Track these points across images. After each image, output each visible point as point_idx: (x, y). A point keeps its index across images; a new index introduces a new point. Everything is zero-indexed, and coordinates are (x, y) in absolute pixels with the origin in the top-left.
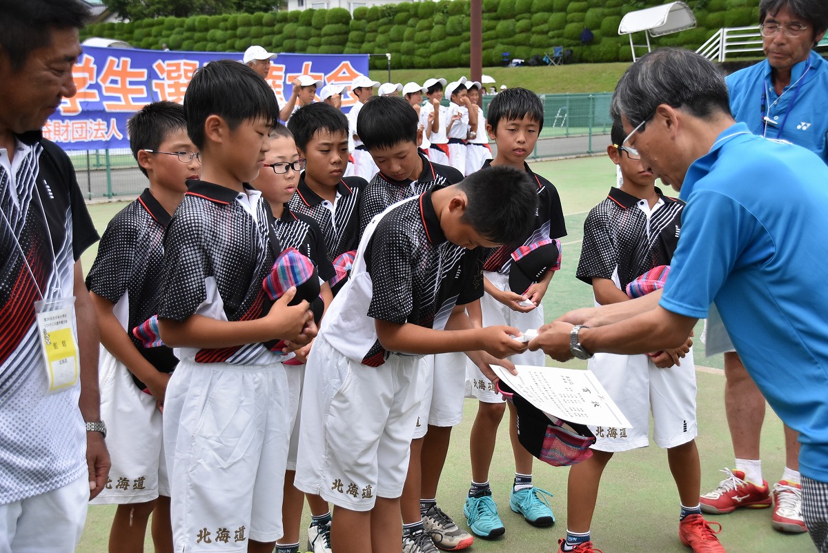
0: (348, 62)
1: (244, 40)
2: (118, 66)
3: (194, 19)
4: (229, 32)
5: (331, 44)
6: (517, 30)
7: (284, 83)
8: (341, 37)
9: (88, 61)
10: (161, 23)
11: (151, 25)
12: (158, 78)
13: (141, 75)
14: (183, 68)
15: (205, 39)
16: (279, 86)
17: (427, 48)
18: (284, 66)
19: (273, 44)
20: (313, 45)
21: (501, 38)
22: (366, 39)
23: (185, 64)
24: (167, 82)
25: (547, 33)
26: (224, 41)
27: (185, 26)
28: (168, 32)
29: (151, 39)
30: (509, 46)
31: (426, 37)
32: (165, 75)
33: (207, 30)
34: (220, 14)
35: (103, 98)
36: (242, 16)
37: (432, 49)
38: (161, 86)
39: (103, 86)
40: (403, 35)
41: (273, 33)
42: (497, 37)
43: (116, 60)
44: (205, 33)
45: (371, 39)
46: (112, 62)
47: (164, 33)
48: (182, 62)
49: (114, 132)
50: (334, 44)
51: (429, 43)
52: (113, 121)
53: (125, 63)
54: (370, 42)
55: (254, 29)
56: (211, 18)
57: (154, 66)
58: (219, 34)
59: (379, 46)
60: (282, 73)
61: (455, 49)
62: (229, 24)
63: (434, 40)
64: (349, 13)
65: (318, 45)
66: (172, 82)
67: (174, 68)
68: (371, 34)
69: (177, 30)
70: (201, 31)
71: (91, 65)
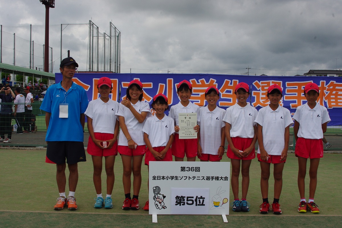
2: (231, 84)
9: (213, 81)
12: (256, 90)
24: (261, 92)
32: (260, 88)
38: (258, 94)
43: (230, 81)
48: (271, 81)
53: (235, 82)
66: (265, 92)
67: (266, 85)
71: (214, 83)
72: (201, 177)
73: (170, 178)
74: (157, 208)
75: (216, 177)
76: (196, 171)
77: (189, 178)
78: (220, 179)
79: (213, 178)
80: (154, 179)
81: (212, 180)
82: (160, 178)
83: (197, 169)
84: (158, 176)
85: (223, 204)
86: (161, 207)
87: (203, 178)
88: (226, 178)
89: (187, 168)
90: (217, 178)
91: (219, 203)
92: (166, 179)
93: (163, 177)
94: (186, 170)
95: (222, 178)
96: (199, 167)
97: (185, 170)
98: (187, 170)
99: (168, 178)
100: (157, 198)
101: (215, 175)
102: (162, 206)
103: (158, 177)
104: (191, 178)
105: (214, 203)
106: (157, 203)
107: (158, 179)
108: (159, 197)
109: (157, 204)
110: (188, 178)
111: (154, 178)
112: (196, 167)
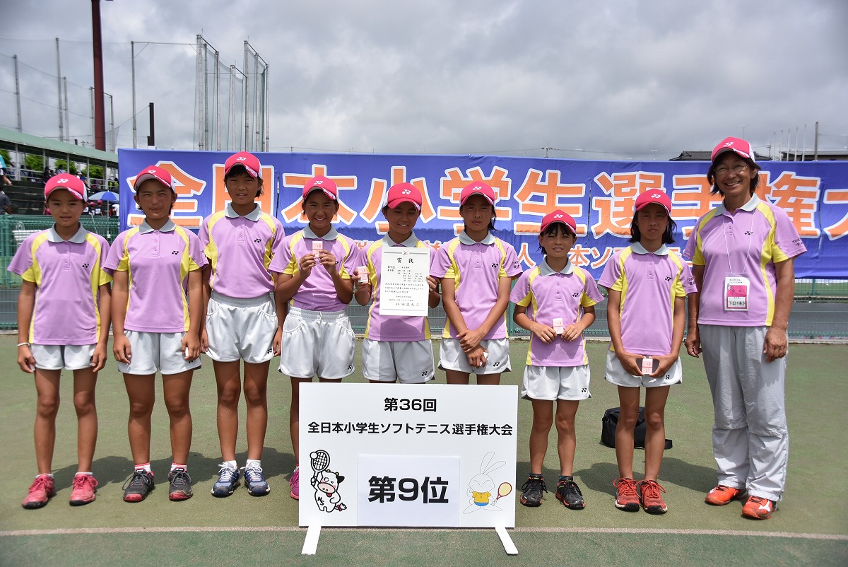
2: (543, 180)
7: (820, 203)
9: (499, 174)
12: (602, 194)
13: (579, 190)
14: (638, 181)
18: (818, 180)
23: (642, 177)
24: (614, 199)
32: (612, 191)
35: (517, 217)
39: (521, 203)
43: (541, 173)
46: (535, 176)
48: (638, 174)
49: (523, 258)
52: (525, 246)
53: (553, 177)
57: (595, 179)
60: (817, 190)
66: (622, 199)
67: (626, 182)
71: (504, 179)
72: (439, 426)
73: (356, 428)
74: (322, 507)
75: (479, 426)
76: (425, 410)
77: (408, 427)
78: (490, 431)
79: (470, 428)
80: (314, 432)
81: (470, 434)
82: (329, 427)
83: (430, 405)
84: (322, 424)
85: (497, 499)
86: (331, 507)
87: (446, 430)
88: (507, 430)
89: (401, 401)
90: (483, 429)
91: (488, 494)
92: (345, 430)
93: (338, 425)
94: (399, 408)
95: (495, 428)
96: (435, 400)
97: (397, 407)
98: (401, 408)
99: (349, 428)
100: (319, 483)
101: (477, 422)
102: (336, 503)
103: (324, 425)
104: (413, 429)
105: (475, 495)
106: (320, 494)
107: (322, 432)
108: (326, 480)
109: (320, 499)
110: (404, 427)
111: (314, 426)
112: (425, 400)
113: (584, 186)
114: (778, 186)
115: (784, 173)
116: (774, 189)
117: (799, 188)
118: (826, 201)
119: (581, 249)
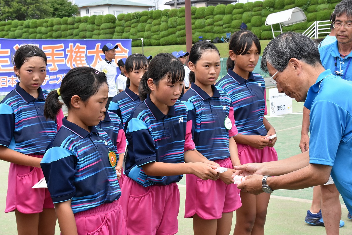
0: (120, 43)
1: (57, 32)
3: (29, 21)
4: (49, 28)
5: (106, 34)
6: (206, 24)
7: (86, 55)
8: (111, 30)
10: (10, 24)
11: (5, 25)
13: (7, 52)
15: (36, 32)
16: (83, 57)
17: (158, 35)
18: (86, 46)
19: (74, 34)
20: (96, 35)
21: (198, 29)
22: (125, 31)
25: (222, 25)
26: (46, 33)
27: (24, 25)
28: (14, 29)
29: (4, 33)
30: (202, 33)
31: (158, 29)
33: (36, 27)
34: (44, 19)
36: (56, 20)
37: (160, 36)
40: (145, 28)
41: (73, 28)
42: (195, 28)
44: (35, 29)
45: (128, 31)
47: (12, 29)
50: (107, 34)
51: (159, 32)
54: (127, 32)
55: (63, 27)
56: (38, 21)
57: (14, 48)
58: (43, 29)
59: (132, 35)
60: (85, 50)
61: (173, 35)
62: (49, 24)
63: (162, 31)
64: (115, 17)
65: (99, 34)
68: (128, 28)
69: (19, 27)
70: (33, 28)
113: (9, 50)
114: (75, 49)
115: (77, 44)
116: (74, 50)
117: (81, 50)
118: (88, 55)
119: (14, 77)
